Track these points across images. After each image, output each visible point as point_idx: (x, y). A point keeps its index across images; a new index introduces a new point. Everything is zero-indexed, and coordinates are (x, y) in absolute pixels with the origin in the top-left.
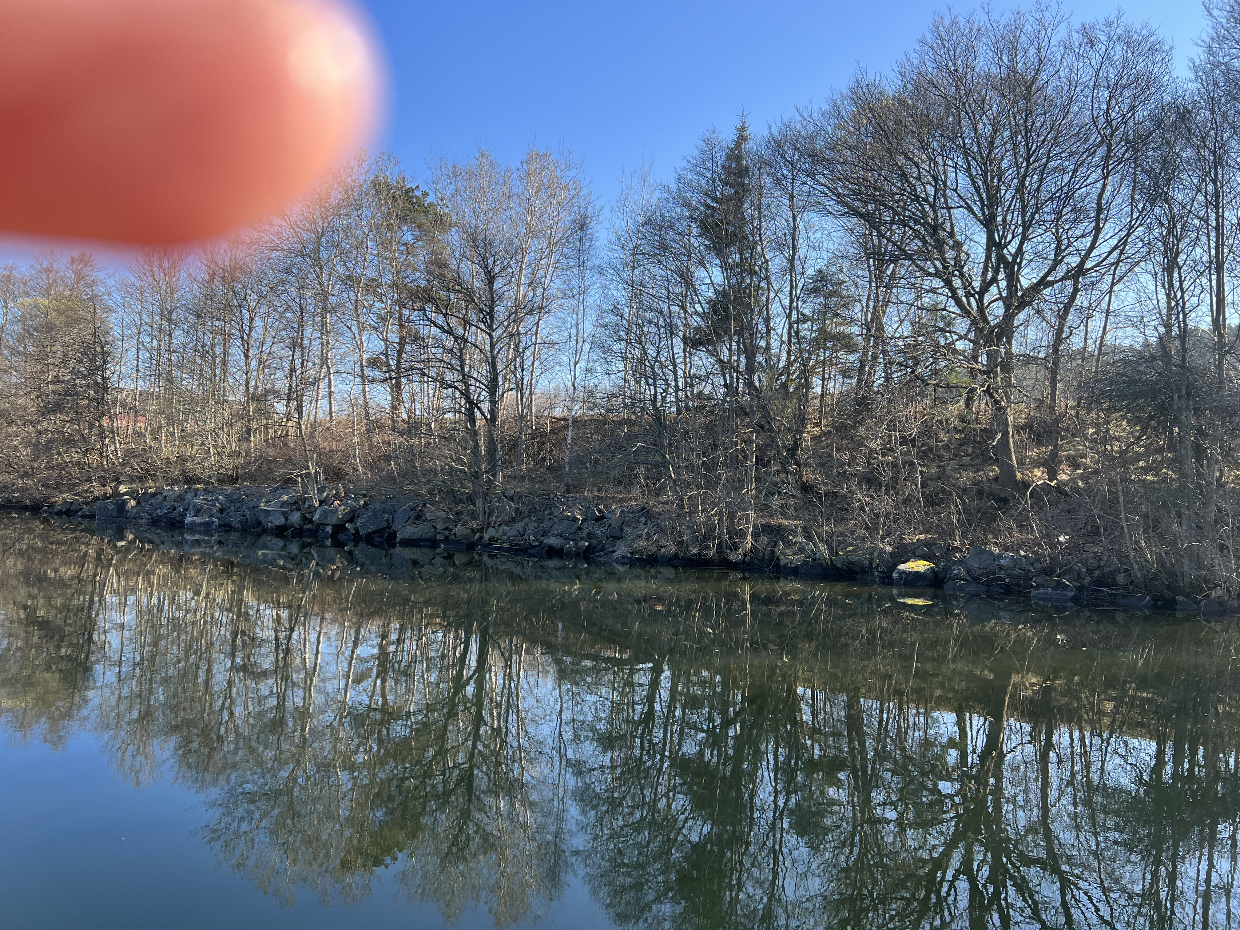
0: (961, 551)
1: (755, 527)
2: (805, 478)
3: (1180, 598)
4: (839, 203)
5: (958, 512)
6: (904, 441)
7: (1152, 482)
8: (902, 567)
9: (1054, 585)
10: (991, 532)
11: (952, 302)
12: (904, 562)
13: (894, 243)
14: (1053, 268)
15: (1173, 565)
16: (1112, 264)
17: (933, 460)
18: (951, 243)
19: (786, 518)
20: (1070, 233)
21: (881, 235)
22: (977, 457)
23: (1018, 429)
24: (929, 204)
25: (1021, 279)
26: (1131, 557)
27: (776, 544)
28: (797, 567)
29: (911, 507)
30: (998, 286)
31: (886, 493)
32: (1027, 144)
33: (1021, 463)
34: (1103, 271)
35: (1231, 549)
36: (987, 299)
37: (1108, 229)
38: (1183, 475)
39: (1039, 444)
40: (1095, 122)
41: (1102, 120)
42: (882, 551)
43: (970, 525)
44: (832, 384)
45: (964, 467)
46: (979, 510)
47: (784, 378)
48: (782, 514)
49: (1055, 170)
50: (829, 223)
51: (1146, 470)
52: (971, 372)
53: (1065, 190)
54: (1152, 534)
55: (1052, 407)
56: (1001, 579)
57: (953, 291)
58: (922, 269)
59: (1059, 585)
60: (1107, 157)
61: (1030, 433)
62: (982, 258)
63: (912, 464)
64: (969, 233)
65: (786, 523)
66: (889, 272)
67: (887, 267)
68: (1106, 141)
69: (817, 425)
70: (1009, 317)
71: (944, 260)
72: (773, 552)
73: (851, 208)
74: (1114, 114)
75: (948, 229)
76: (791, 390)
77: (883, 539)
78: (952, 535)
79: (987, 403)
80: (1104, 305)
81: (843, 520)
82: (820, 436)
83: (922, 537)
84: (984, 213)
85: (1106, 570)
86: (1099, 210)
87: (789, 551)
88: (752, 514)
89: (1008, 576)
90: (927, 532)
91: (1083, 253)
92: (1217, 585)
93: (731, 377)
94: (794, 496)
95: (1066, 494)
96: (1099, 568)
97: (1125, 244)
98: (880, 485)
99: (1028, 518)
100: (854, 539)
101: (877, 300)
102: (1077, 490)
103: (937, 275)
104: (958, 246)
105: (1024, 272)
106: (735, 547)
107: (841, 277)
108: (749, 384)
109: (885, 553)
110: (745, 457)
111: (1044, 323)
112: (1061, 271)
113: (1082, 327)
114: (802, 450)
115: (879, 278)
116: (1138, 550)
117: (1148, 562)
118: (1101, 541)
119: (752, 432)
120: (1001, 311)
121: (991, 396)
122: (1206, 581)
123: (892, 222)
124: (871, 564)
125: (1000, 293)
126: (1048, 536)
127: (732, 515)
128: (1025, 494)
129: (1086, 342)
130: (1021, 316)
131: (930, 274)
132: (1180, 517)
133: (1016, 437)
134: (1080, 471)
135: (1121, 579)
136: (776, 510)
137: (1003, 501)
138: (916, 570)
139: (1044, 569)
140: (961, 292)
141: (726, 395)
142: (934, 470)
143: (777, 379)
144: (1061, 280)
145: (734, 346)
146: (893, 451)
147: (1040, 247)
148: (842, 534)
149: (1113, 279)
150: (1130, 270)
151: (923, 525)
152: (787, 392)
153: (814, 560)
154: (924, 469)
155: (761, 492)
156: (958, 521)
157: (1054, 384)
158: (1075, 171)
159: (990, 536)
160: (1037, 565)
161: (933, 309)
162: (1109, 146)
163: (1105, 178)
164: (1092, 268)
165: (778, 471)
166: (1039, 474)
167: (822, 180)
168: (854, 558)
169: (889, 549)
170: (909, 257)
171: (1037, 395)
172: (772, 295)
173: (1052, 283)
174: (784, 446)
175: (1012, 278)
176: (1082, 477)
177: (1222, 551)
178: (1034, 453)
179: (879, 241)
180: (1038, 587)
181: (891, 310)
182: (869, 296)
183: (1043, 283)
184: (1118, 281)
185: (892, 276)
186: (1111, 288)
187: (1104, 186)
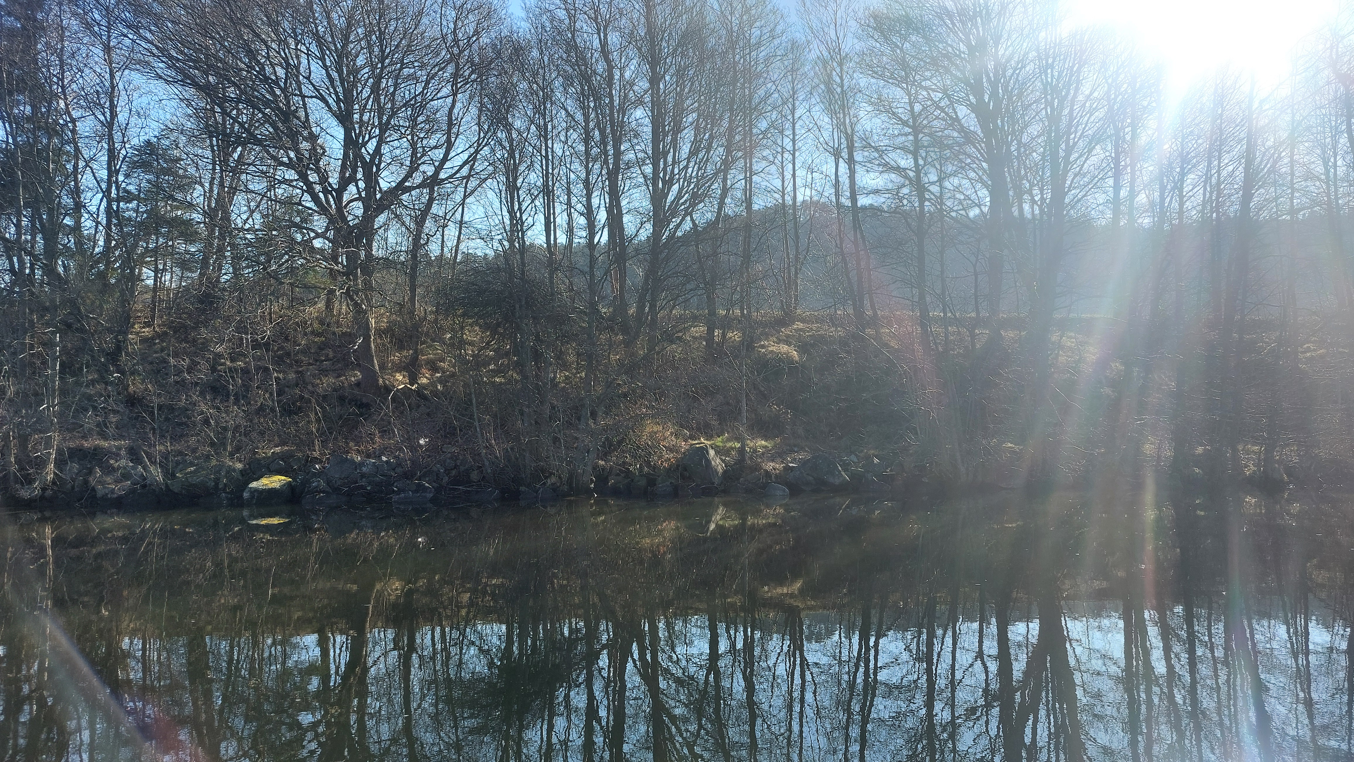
0: (320, 462)
1: (60, 452)
2: (131, 388)
3: (522, 488)
4: (169, 67)
5: (318, 421)
6: (256, 345)
7: (501, 383)
8: (254, 485)
9: (414, 488)
10: (352, 440)
11: (307, 197)
12: (257, 479)
13: (241, 125)
14: (409, 175)
15: (517, 459)
16: (464, 178)
17: (291, 366)
18: (305, 133)
19: (105, 438)
20: (425, 142)
21: (224, 113)
22: (338, 361)
23: (379, 332)
24: (280, 88)
25: (381, 181)
26: (483, 454)
27: (90, 472)
28: (120, 498)
29: (265, 416)
30: (357, 186)
31: (235, 404)
32: (381, 45)
33: (383, 367)
34: (456, 183)
35: (562, 441)
36: (346, 198)
37: (461, 144)
38: (525, 377)
39: (401, 348)
40: (444, 37)
41: (450, 38)
42: (230, 470)
43: (331, 433)
44: (168, 277)
45: (324, 372)
46: (341, 417)
47: (102, 267)
48: (99, 434)
49: (409, 77)
50: (159, 87)
51: (496, 373)
52: (331, 274)
53: (419, 99)
54: (500, 431)
55: (412, 312)
56: (362, 487)
57: (309, 185)
58: (274, 158)
59: (421, 488)
60: (455, 75)
61: (391, 337)
62: (339, 154)
63: (266, 369)
64: (324, 126)
65: (106, 444)
66: (236, 156)
67: (234, 150)
68: (454, 59)
69: (147, 325)
70: (368, 219)
71: (297, 151)
72: (86, 482)
73: (186, 76)
74: (461, 35)
75: (303, 119)
76: (113, 281)
77: (232, 455)
78: (311, 445)
79: (348, 305)
80: (458, 215)
81: (182, 436)
82: (153, 338)
83: (278, 449)
84: (339, 108)
85: (462, 468)
86: (450, 124)
87: (109, 479)
88: (56, 437)
89: (369, 483)
90: (283, 443)
91: (437, 164)
92: (551, 474)
93: (21, 261)
94: (115, 412)
95: (425, 398)
96: (456, 467)
97: (475, 159)
98: (228, 395)
99: (390, 423)
100: (197, 458)
101: (222, 185)
102: (435, 393)
103: (290, 165)
104: (313, 138)
105: (384, 174)
106: (29, 480)
107: (176, 153)
108: (50, 270)
109: (234, 470)
110: (44, 363)
111: (404, 229)
112: (418, 178)
113: (439, 235)
114: (127, 354)
115: (224, 163)
116: (489, 447)
117: (496, 457)
118: (457, 441)
119: (54, 333)
120: (360, 212)
121: (352, 299)
122: (543, 471)
123: (239, 101)
124: (217, 484)
125: (359, 193)
126: (409, 439)
127: (23, 440)
128: (386, 399)
129: (442, 250)
130: (381, 219)
131: (282, 164)
132: (522, 415)
133: (379, 341)
134: (438, 375)
135: (474, 476)
136: (90, 430)
137: (364, 407)
138: (270, 486)
139: (405, 473)
140: (318, 188)
141: (13, 283)
142: (292, 376)
143: (92, 267)
144: (418, 187)
145: (25, 222)
146: (245, 356)
147: (398, 152)
148: (180, 453)
149: (465, 192)
150: (479, 185)
151: (279, 436)
152: (106, 285)
153: (144, 486)
154: (281, 376)
155: (68, 407)
156: (318, 430)
157: (413, 290)
158: (427, 83)
159: (351, 444)
160: (399, 470)
161: (288, 202)
162: (457, 65)
163: (455, 94)
164: (446, 179)
165: (92, 381)
166: (400, 378)
167: (148, 35)
168: (195, 480)
169: (239, 466)
170: (258, 142)
171: (397, 299)
172: (81, 164)
173: (409, 189)
174: (102, 350)
175: (372, 180)
176: (440, 380)
177: (554, 443)
178: (396, 357)
179: (224, 120)
180: (400, 491)
181: (240, 198)
182: (213, 179)
183: (401, 188)
184: (470, 195)
185: (240, 161)
186: (464, 200)
187: (454, 102)
